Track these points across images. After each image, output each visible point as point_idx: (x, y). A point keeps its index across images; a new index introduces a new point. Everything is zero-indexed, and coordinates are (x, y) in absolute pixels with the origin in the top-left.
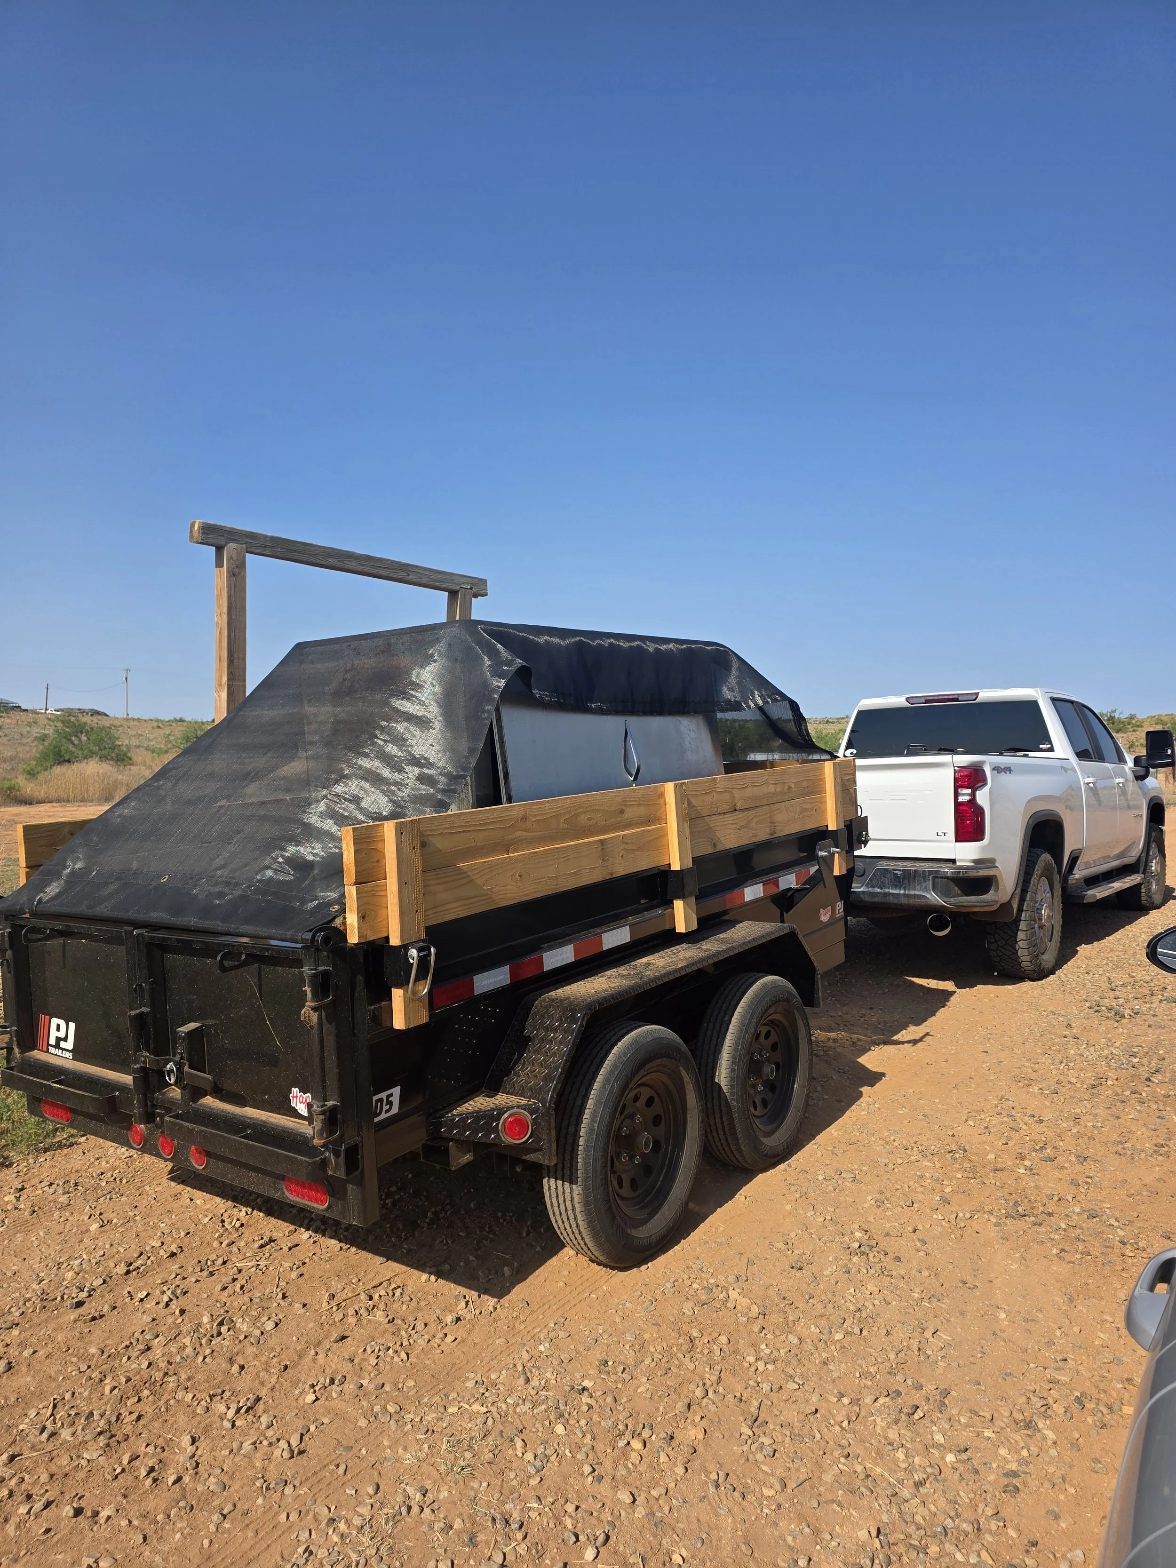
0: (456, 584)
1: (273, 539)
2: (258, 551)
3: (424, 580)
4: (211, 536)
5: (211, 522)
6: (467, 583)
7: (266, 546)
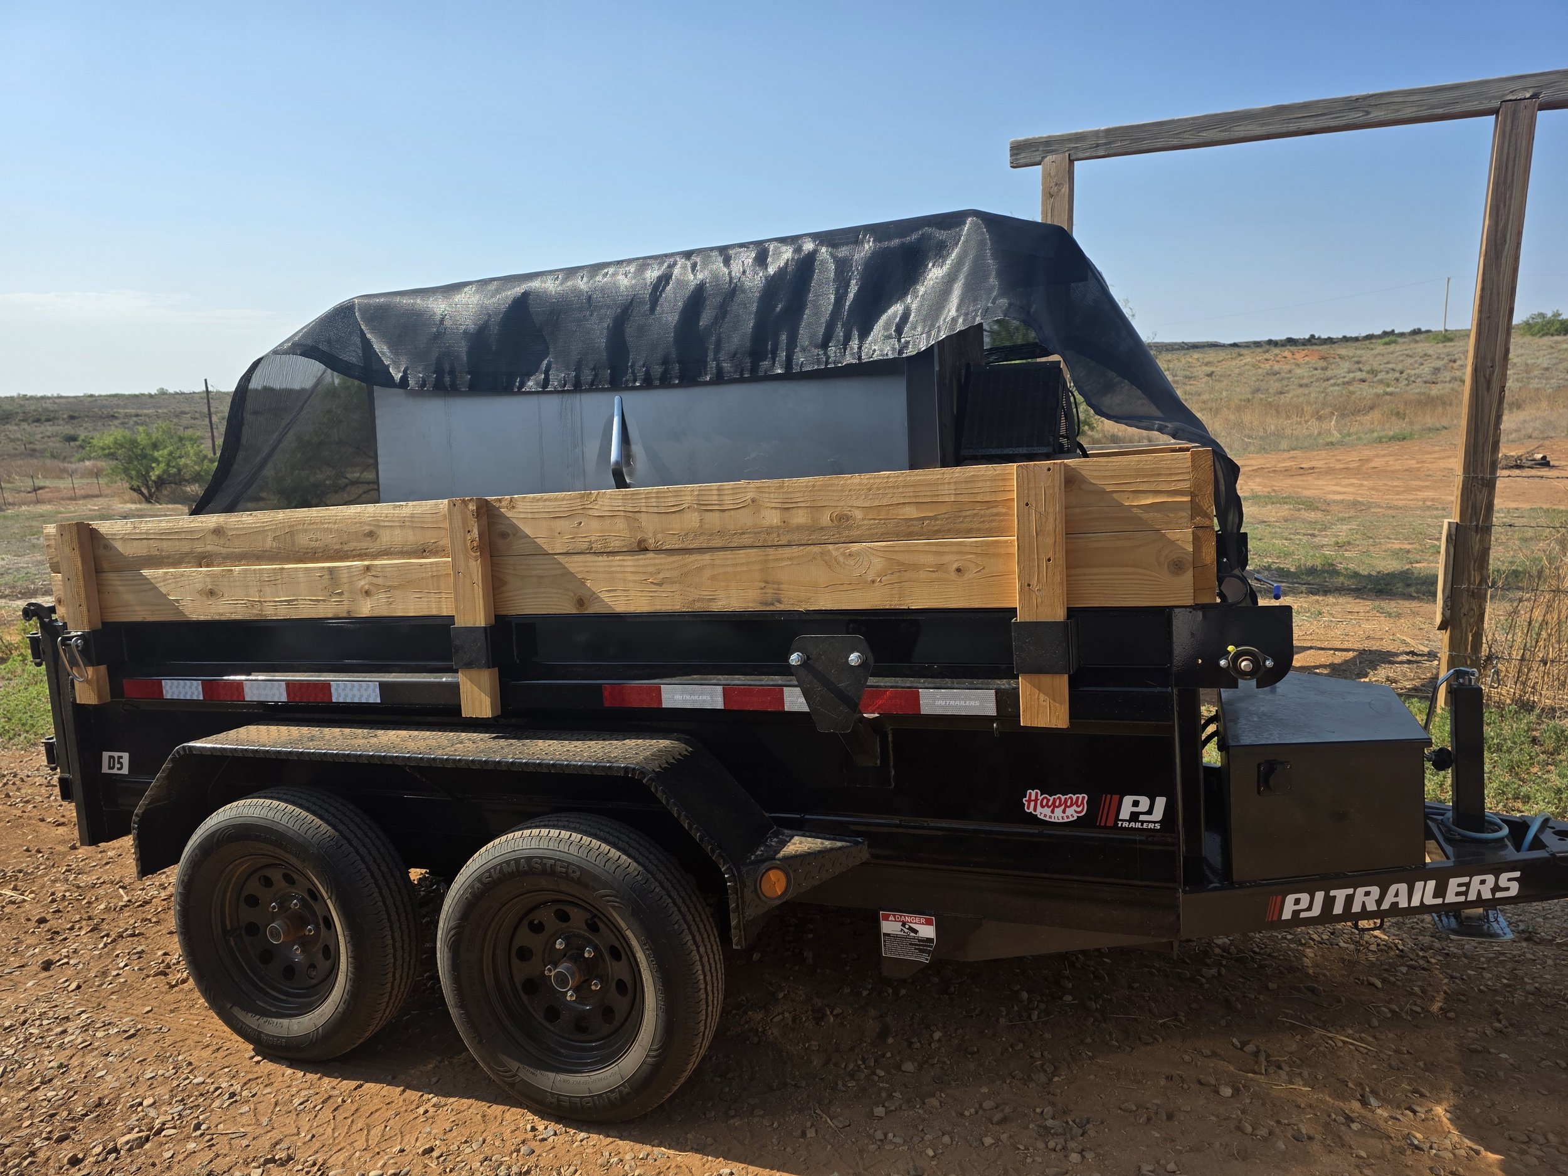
0: (1495, 98)
1: (1109, 132)
2: (1087, 155)
3: (1408, 112)
4: (1022, 155)
5: (1021, 137)
6: (1525, 89)
7: (1098, 146)
